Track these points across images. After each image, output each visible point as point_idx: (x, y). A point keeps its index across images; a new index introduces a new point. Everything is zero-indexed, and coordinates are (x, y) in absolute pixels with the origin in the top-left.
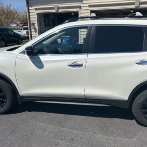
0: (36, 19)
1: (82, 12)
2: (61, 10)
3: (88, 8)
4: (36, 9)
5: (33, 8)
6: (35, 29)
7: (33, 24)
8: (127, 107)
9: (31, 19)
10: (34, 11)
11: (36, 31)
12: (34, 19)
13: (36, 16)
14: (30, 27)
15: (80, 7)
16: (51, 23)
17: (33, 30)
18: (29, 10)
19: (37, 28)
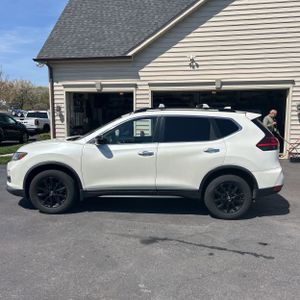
0: (64, 101)
1: (138, 92)
2: (105, 90)
3: (148, 87)
4: (65, 86)
5: (60, 84)
6: (61, 116)
7: (59, 109)
8: (199, 197)
9: (56, 101)
10: (62, 88)
11: (62, 120)
12: (61, 100)
13: (64, 97)
14: (53, 113)
15: (136, 86)
16: (84, 106)
17: (57, 118)
18: (52, 87)
19: (65, 114)
